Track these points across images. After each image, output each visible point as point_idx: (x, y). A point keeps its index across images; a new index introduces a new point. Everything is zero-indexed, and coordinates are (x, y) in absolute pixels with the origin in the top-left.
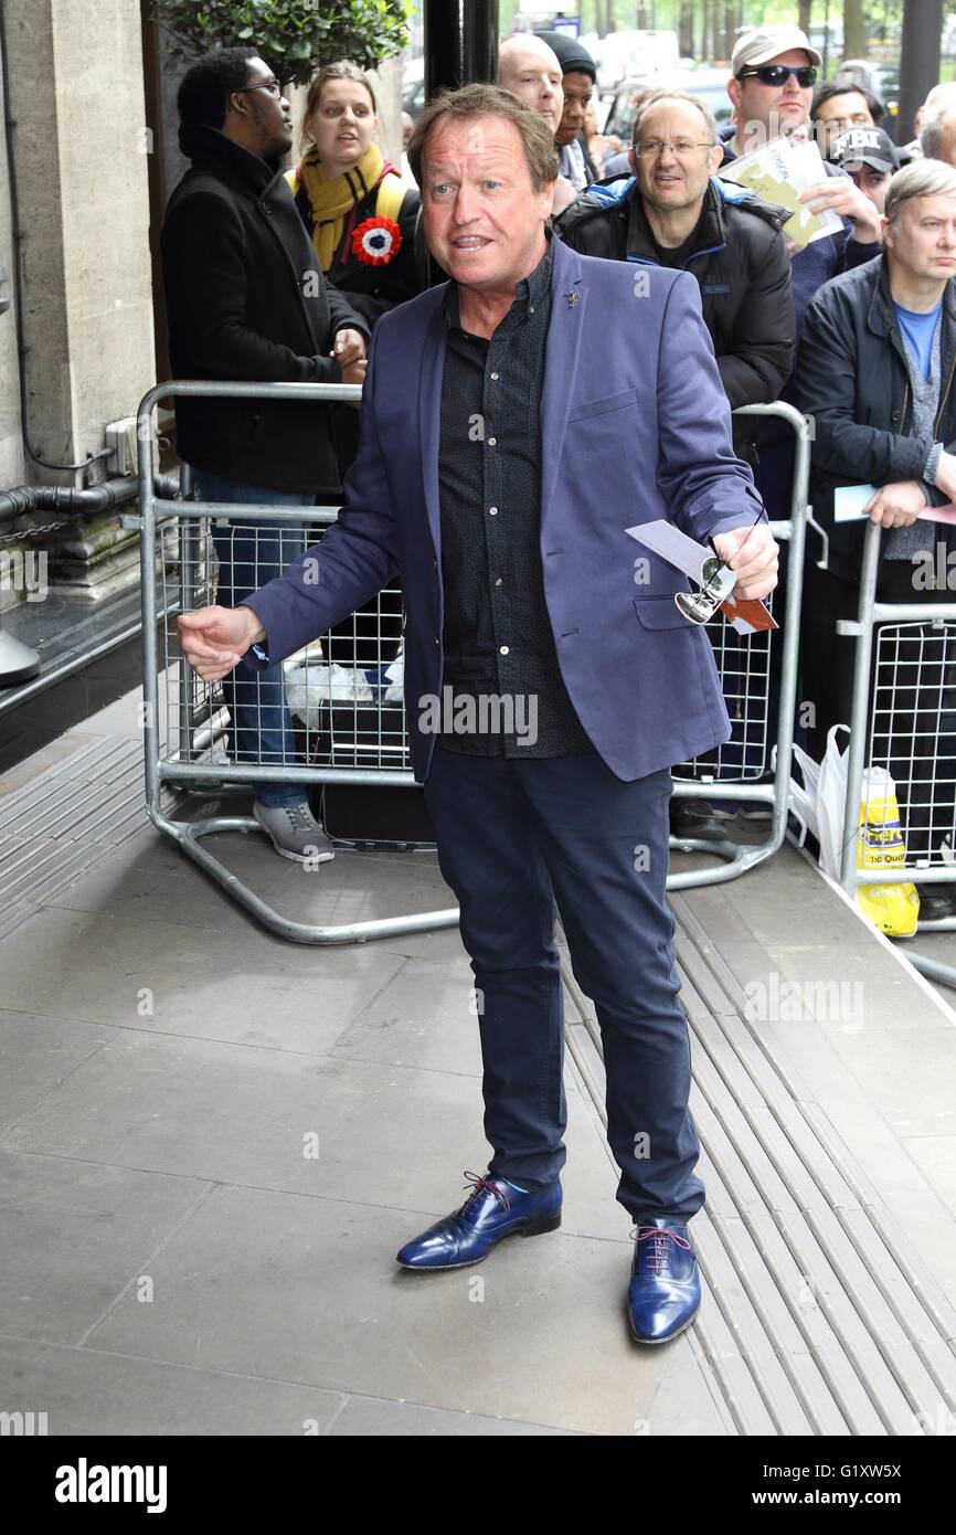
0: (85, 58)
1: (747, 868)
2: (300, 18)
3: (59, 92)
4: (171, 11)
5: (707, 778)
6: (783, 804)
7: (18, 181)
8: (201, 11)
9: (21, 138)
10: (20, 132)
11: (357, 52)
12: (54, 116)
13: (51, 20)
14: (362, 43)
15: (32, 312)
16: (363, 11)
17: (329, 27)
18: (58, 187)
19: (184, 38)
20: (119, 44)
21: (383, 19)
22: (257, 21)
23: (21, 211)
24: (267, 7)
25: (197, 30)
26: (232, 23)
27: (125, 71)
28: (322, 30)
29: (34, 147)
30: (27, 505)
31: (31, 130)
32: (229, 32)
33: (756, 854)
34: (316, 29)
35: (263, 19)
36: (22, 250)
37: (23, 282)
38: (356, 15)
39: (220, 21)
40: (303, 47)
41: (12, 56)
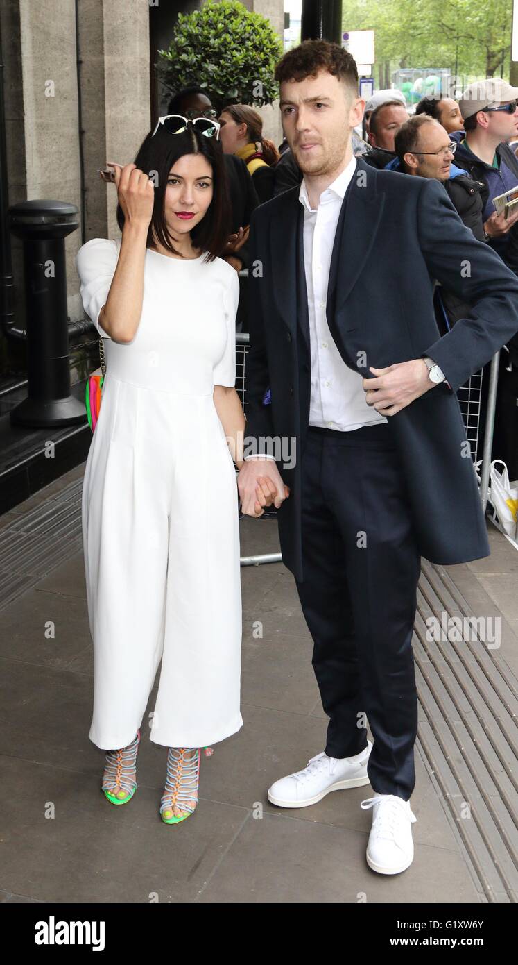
0: (121, 98)
2: (232, 77)
3: (107, 115)
4: (164, 74)
6: (484, 497)
7: (85, 161)
8: (181, 74)
9: (87, 139)
10: (87, 136)
12: (104, 128)
13: (104, 78)
15: (90, 229)
16: (265, 73)
17: (247, 82)
18: (105, 164)
19: (172, 88)
20: (138, 91)
22: (209, 78)
23: (86, 177)
24: (215, 72)
25: (178, 83)
26: (197, 80)
27: (141, 104)
28: (244, 83)
29: (94, 144)
30: (85, 330)
31: (92, 135)
32: (195, 85)
34: (240, 83)
35: (213, 77)
36: (86, 197)
37: (86, 215)
38: (262, 75)
39: (191, 79)
40: (234, 92)
41: (84, 97)
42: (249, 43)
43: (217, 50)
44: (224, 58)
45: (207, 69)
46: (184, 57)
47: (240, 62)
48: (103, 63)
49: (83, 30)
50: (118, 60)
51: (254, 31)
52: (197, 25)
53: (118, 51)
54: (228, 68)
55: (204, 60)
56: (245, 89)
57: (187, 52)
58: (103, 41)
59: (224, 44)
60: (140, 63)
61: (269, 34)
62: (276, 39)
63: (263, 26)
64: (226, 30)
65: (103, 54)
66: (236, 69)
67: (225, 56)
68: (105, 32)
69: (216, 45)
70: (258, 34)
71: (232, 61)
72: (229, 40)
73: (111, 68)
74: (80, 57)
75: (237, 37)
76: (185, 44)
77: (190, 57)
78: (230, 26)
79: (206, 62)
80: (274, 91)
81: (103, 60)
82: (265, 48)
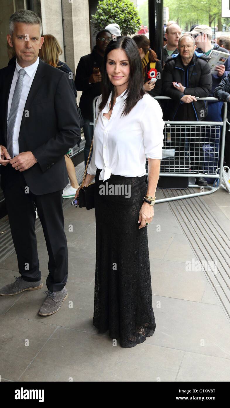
0: (79, 33)
1: (214, 191)
3: (74, 40)
4: (94, 24)
5: (206, 173)
7: (66, 57)
8: (101, 23)
10: (67, 48)
11: (131, 31)
12: (73, 44)
13: (72, 26)
14: (132, 29)
18: (74, 58)
19: (97, 29)
20: (85, 30)
21: (136, 24)
25: (99, 27)
27: (87, 35)
29: (69, 51)
31: (69, 47)
33: (216, 189)
38: (131, 24)
41: (65, 33)
42: (126, 12)
43: (114, 14)
44: (116, 17)
45: (110, 21)
46: (102, 17)
47: (123, 19)
48: (72, 20)
49: (64, 8)
50: (77, 19)
51: (127, 7)
52: (106, 5)
53: (77, 15)
54: (118, 21)
55: (109, 18)
56: (125, 28)
57: (102, 15)
58: (72, 12)
59: (117, 12)
60: (85, 20)
61: (133, 8)
62: (135, 9)
63: (131, 5)
64: (117, 7)
65: (72, 16)
66: (121, 21)
67: (117, 16)
68: (72, 8)
69: (113, 13)
70: (129, 8)
71: (120, 18)
72: (118, 10)
73: (75, 22)
74: (63, 18)
75: (121, 9)
76: (102, 12)
77: (104, 17)
78: (118, 5)
79: (110, 19)
80: (135, 29)
81: (72, 19)
82: (132, 13)
